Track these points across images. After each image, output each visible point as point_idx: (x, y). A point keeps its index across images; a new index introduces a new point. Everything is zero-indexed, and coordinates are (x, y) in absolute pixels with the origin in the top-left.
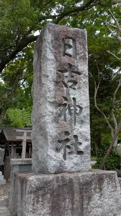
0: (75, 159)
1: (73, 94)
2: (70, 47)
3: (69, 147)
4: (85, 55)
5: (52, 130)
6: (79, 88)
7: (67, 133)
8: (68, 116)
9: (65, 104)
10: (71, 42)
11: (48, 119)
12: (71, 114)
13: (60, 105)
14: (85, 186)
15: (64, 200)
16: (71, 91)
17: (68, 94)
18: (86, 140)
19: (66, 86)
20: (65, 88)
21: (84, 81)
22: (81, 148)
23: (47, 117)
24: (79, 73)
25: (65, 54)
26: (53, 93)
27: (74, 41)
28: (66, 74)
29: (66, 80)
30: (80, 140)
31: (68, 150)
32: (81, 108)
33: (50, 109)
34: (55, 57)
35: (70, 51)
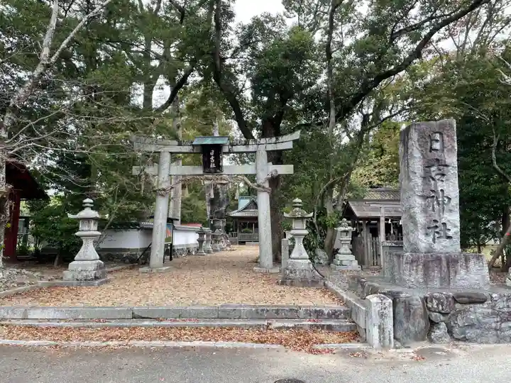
0: (446, 242)
1: (440, 186)
2: (437, 141)
3: (437, 233)
4: (453, 147)
5: (421, 219)
6: (447, 180)
7: (435, 221)
8: (436, 207)
9: (433, 197)
10: (438, 136)
11: (417, 210)
12: (439, 204)
13: (427, 198)
15: (433, 271)
16: (439, 183)
17: (436, 186)
18: (456, 227)
19: (433, 179)
20: (433, 182)
21: (453, 172)
22: (450, 234)
23: (416, 208)
24: (447, 166)
25: (431, 149)
26: (421, 188)
27: (441, 134)
28: (433, 169)
29: (433, 175)
30: (449, 227)
31: (437, 235)
32: (449, 199)
33: (419, 201)
34: (422, 154)
35: (437, 146)
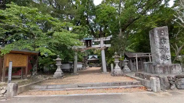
0: (167, 61)
1: (165, 45)
2: (162, 33)
3: (165, 58)
4: (167, 34)
5: (160, 55)
6: (166, 43)
7: (164, 55)
8: (164, 51)
9: (163, 48)
10: (163, 31)
11: (159, 52)
12: (164, 50)
13: (161, 49)
14: (171, 67)
16: (164, 44)
17: (163, 45)
18: (170, 56)
19: (163, 43)
20: (162, 44)
21: (168, 41)
22: (168, 59)
23: (158, 52)
24: (166, 39)
25: (161, 35)
26: (159, 46)
27: (164, 31)
28: (162, 40)
29: (162, 42)
30: (168, 57)
31: (165, 59)
32: (167, 49)
33: (159, 50)
34: (159, 37)
35: (163, 34)
